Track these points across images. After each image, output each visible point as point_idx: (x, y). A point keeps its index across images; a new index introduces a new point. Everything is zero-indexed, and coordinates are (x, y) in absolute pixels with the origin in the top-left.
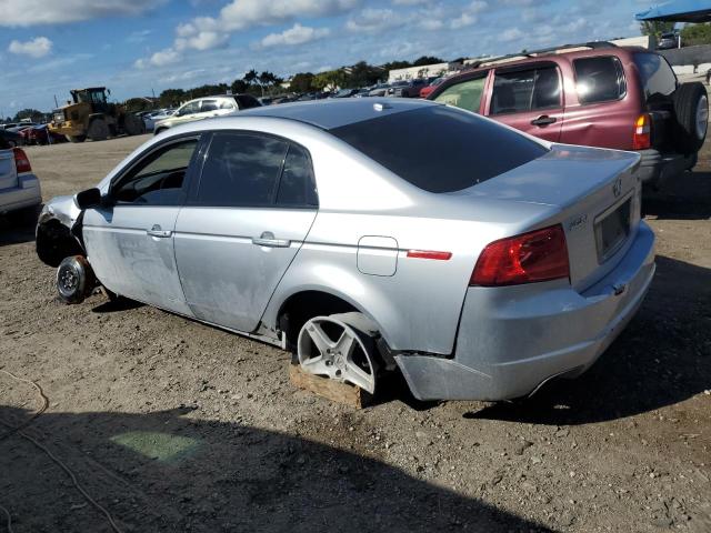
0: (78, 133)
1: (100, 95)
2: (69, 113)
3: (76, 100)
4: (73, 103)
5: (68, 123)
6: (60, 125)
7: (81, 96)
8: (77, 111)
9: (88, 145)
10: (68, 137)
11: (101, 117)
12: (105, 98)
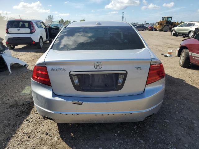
0: (160, 29)
1: (170, 19)
2: (159, 23)
3: (163, 20)
4: (162, 20)
5: (158, 26)
6: (156, 26)
7: (165, 19)
8: (162, 23)
9: (162, 32)
10: (158, 30)
11: (168, 25)
12: (171, 20)
